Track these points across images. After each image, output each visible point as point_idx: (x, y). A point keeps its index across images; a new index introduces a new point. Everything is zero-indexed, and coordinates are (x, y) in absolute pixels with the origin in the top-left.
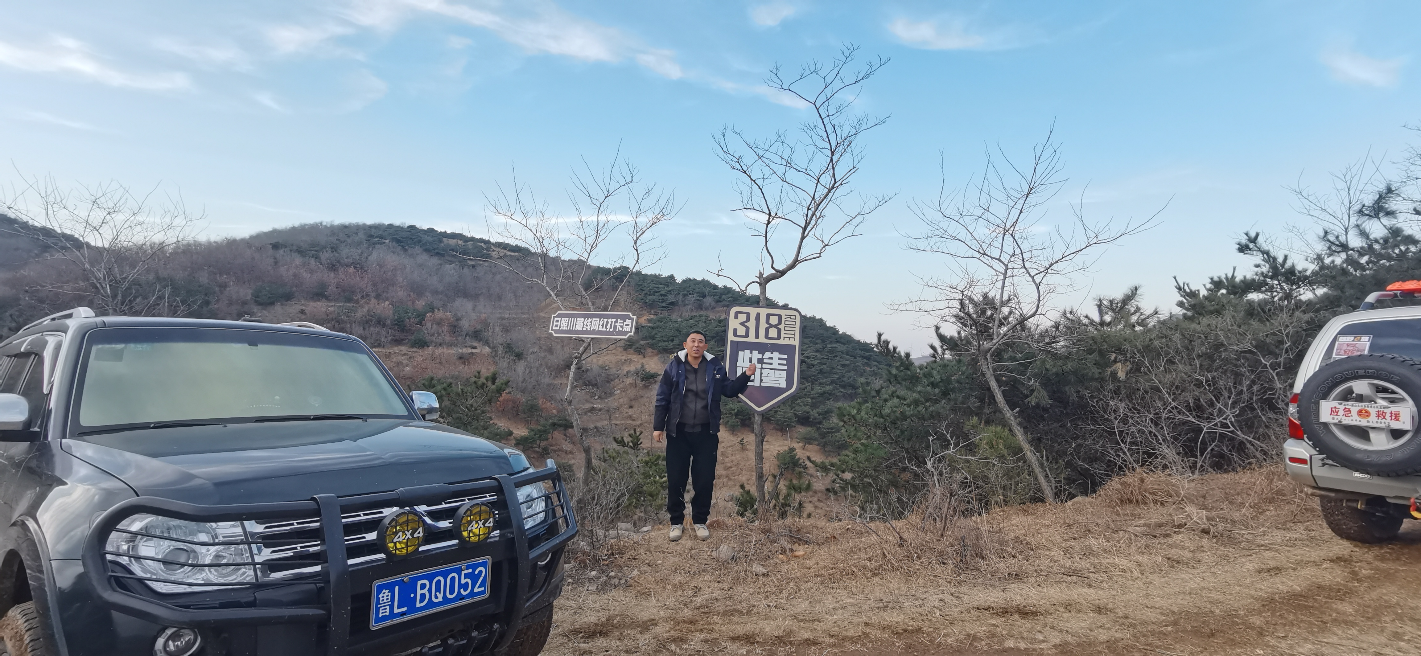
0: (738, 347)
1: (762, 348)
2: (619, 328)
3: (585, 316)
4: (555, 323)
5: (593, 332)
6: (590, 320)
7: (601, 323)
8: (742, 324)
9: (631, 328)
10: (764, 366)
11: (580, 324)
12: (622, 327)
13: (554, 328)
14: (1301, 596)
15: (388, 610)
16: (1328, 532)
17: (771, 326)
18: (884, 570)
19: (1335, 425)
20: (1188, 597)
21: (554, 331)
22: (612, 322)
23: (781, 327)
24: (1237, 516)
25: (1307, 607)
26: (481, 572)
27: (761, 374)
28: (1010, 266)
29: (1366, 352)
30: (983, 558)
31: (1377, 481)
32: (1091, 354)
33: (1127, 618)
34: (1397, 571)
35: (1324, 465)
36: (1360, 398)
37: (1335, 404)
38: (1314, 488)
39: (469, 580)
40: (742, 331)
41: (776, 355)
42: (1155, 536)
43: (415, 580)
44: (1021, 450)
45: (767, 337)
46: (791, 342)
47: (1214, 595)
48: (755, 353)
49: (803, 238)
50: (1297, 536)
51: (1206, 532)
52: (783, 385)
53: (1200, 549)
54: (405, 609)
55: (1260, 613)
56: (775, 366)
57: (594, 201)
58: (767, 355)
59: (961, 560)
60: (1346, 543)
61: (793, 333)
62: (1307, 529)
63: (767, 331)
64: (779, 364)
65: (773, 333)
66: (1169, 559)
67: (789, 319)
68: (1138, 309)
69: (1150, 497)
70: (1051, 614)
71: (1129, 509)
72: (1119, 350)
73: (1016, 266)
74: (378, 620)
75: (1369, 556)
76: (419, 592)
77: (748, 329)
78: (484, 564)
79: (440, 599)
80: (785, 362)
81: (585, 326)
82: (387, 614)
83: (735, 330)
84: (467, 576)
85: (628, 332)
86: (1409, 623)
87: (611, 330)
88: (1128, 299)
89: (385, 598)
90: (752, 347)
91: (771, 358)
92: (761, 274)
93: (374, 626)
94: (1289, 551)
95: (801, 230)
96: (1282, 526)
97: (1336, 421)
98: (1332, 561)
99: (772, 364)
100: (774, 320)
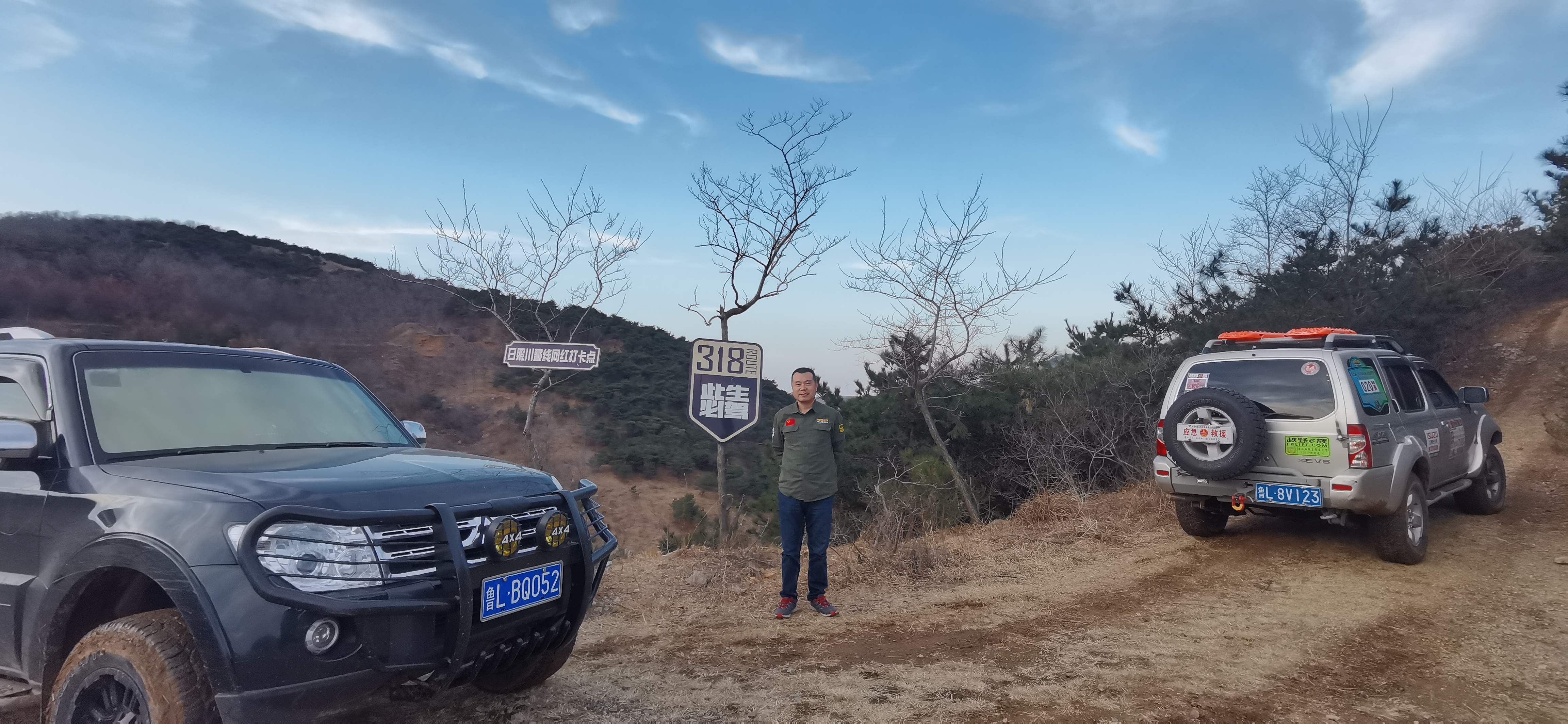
0: (702, 380)
1: (725, 381)
2: (582, 360)
3: (544, 347)
4: (510, 354)
5: (554, 363)
6: (549, 351)
7: (562, 354)
8: (706, 357)
9: (595, 360)
10: (727, 398)
11: (538, 355)
12: (585, 359)
13: (509, 359)
14: (1164, 575)
15: (492, 605)
16: (1181, 531)
17: (734, 360)
18: (851, 582)
19: (1187, 442)
20: (1089, 584)
21: (510, 361)
22: (574, 354)
23: (743, 361)
24: (1119, 524)
25: (1168, 583)
26: (556, 574)
27: (724, 406)
28: (942, 307)
29: (1206, 386)
30: (932, 568)
31: (1213, 485)
32: (1003, 391)
33: (1048, 602)
34: (1224, 554)
35: (1179, 475)
36: (1202, 421)
37: (1187, 426)
38: (1172, 494)
39: (547, 581)
40: (705, 364)
41: (739, 388)
42: (1062, 544)
43: (511, 579)
44: (950, 477)
45: (729, 370)
46: (753, 376)
47: (1107, 581)
48: (719, 385)
49: (765, 275)
50: (1160, 535)
51: (1098, 537)
52: (746, 417)
53: (1095, 550)
54: (503, 605)
55: (1137, 590)
56: (738, 398)
57: (554, 228)
58: (730, 387)
59: (914, 571)
60: (1192, 538)
61: (755, 366)
62: (1166, 530)
63: (730, 364)
64: (742, 397)
65: (735, 366)
66: (1074, 558)
67: (751, 354)
68: (1041, 349)
69: (1055, 514)
70: (992, 604)
71: (1040, 525)
72: (1027, 387)
73: (948, 308)
74: (487, 613)
75: (1206, 545)
76: (514, 590)
77: (711, 362)
78: (557, 568)
79: (528, 598)
80: (747, 395)
81: (544, 357)
82: (492, 608)
83: (699, 364)
84: (546, 577)
85: (592, 364)
86: (1231, 587)
87: (574, 361)
88: (1032, 341)
89: (491, 594)
90: (715, 380)
91: (733, 391)
92: (722, 309)
93: (484, 619)
94: (1155, 546)
95: (763, 268)
96: (1151, 529)
97: (1187, 440)
98: (1183, 550)
99: (734, 396)
100: (736, 354)
